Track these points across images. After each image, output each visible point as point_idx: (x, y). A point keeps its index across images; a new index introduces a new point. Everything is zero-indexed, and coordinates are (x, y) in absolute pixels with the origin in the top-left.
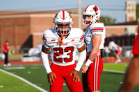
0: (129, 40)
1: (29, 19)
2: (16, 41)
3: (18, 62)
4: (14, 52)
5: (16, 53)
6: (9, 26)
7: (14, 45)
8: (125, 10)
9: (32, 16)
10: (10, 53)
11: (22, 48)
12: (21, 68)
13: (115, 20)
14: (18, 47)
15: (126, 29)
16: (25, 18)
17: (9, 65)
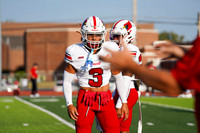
1: (66, 34)
2: (49, 63)
3: (50, 92)
4: (44, 78)
5: (47, 80)
6: (39, 43)
7: (45, 68)
9: (70, 30)
10: (38, 80)
11: (56, 73)
12: (54, 100)
13: (182, 38)
14: (51, 72)
16: (60, 33)
17: (37, 95)
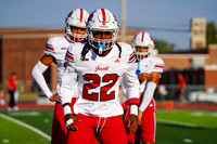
0: (194, 77)
4: (22, 89)
5: (26, 92)
7: (23, 78)
8: (190, 31)
15: (191, 61)
